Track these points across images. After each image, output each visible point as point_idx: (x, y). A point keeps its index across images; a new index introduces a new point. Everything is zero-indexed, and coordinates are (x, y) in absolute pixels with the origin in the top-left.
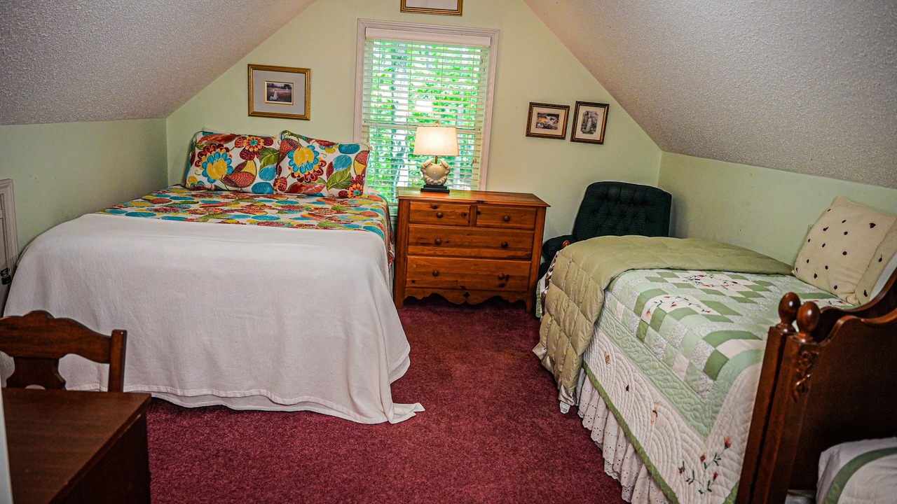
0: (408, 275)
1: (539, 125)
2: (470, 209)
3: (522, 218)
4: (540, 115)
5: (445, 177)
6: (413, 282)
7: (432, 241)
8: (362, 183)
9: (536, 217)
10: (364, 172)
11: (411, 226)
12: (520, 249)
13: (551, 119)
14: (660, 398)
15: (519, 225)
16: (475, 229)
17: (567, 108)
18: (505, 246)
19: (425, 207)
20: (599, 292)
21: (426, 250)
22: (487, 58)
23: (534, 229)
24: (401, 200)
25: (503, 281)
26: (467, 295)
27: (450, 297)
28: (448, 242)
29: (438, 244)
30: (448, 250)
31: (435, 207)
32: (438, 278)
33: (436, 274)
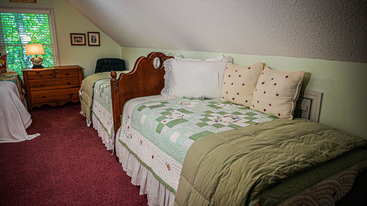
0: (32, 99)
1: (75, 41)
2: (52, 72)
3: (73, 73)
4: (75, 38)
5: (41, 62)
6: (35, 101)
7: (39, 85)
8: (5, 68)
9: (78, 73)
10: (5, 63)
11: (30, 81)
12: (75, 84)
13: (79, 39)
14: (105, 109)
15: (72, 76)
16: (56, 79)
17: (84, 34)
18: (69, 84)
19: (34, 73)
20: (91, 88)
21: (38, 89)
22: (50, 18)
23: (78, 77)
24: (24, 72)
25: (71, 96)
26: (58, 103)
27: (51, 104)
28: (46, 85)
29: (42, 86)
30: (47, 88)
31: (38, 73)
32: (45, 99)
33: (44, 97)
